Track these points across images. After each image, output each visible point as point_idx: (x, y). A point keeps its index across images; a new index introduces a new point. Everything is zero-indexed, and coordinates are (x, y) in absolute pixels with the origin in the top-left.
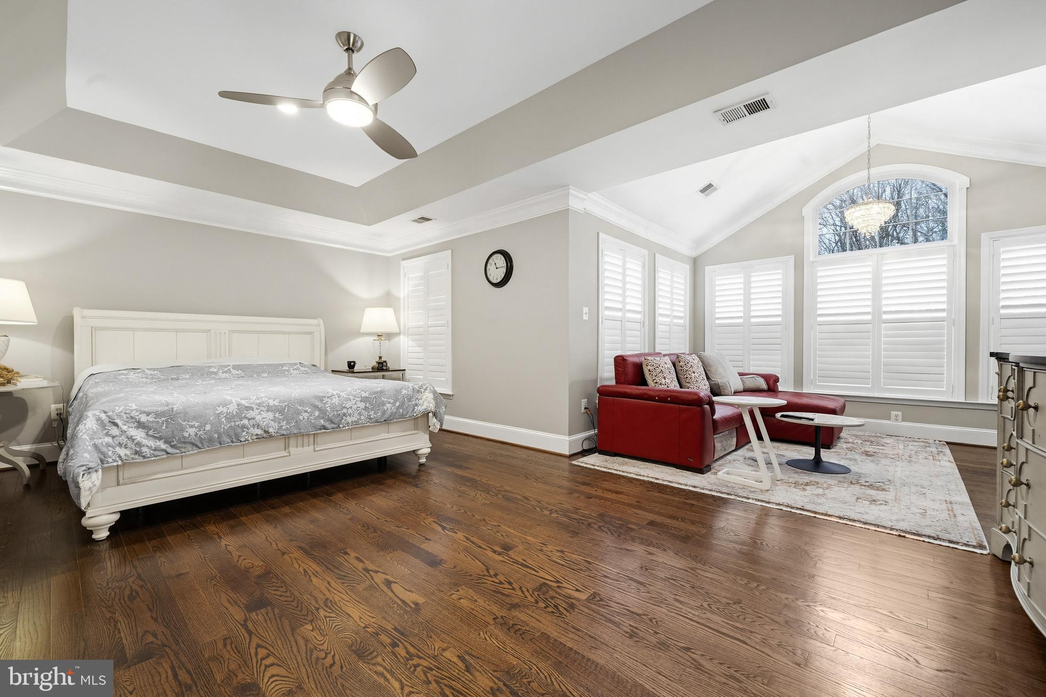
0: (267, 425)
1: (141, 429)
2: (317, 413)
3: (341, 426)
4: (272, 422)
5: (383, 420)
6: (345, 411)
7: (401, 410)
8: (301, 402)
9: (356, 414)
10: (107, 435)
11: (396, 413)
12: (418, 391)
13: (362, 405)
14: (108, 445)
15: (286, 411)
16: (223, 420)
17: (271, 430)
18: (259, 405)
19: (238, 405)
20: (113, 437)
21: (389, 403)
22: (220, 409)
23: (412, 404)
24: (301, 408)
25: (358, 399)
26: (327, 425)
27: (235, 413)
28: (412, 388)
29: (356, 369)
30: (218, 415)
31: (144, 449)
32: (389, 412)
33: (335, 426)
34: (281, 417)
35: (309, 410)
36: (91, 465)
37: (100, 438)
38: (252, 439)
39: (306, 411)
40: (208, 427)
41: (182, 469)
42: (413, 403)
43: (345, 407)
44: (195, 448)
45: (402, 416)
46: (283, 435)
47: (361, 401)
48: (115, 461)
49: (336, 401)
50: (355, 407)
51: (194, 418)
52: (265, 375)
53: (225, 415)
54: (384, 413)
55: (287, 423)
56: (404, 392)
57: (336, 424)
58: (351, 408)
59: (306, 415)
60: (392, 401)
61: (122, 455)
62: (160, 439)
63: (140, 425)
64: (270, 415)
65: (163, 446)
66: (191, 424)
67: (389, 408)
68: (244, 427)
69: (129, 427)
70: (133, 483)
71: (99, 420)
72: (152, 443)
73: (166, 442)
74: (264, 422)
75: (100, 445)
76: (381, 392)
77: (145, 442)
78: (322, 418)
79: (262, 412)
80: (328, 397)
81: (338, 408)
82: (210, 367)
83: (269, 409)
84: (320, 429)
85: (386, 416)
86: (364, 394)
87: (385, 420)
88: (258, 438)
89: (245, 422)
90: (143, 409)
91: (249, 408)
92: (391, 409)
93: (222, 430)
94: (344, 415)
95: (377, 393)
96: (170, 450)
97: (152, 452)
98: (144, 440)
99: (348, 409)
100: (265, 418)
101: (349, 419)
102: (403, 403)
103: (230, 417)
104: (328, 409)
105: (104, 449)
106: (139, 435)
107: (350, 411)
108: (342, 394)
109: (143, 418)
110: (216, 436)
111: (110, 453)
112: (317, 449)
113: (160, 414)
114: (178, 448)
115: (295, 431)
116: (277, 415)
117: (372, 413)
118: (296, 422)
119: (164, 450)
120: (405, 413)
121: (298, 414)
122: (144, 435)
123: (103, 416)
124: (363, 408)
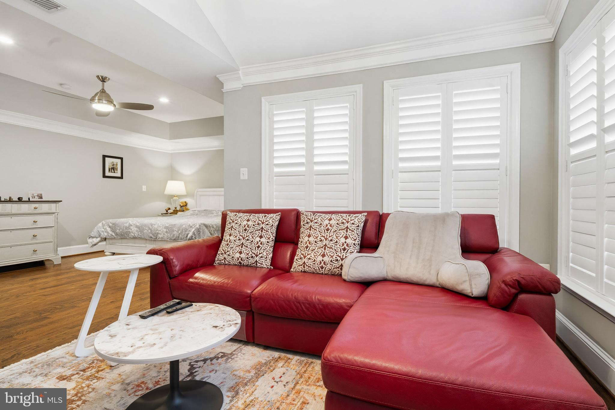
2: (150, 231)
3: (157, 238)
4: (136, 232)
5: (173, 239)
6: (158, 231)
8: (145, 225)
9: (162, 234)
10: (103, 228)
11: (179, 237)
12: (191, 227)
13: (165, 230)
14: (102, 231)
15: (140, 228)
17: (135, 235)
18: (134, 224)
20: (105, 229)
21: (176, 231)
22: (125, 225)
23: (186, 233)
24: (145, 228)
26: (152, 236)
27: (128, 227)
30: (124, 226)
31: (109, 234)
32: (176, 235)
35: (147, 229)
37: (101, 229)
40: (121, 230)
41: (122, 243)
43: (158, 230)
44: (120, 237)
46: (139, 238)
47: (164, 228)
48: (103, 236)
49: (156, 226)
50: (161, 230)
51: (119, 227)
54: (174, 235)
55: (141, 233)
56: (184, 226)
57: (155, 237)
59: (146, 231)
61: (105, 235)
62: (113, 232)
63: (110, 227)
64: (136, 229)
65: (113, 235)
67: (176, 233)
68: (130, 232)
69: (107, 227)
72: (111, 233)
74: (134, 231)
75: (100, 231)
76: (175, 225)
77: (109, 232)
78: (151, 233)
79: (135, 227)
80: (154, 225)
83: (137, 227)
88: (133, 237)
89: (130, 230)
90: (111, 222)
91: (131, 225)
93: (124, 232)
94: (158, 233)
95: (172, 225)
96: (115, 236)
100: (134, 229)
101: (160, 236)
102: (182, 232)
103: (126, 228)
104: (153, 229)
105: (101, 232)
106: (109, 229)
107: (160, 232)
108: (159, 224)
109: (110, 225)
110: (123, 234)
113: (113, 224)
114: (116, 236)
115: (143, 237)
116: (138, 229)
117: (169, 234)
118: (143, 233)
119: (113, 236)
120: (183, 237)
121: (144, 230)
122: (110, 230)
123: (104, 223)
124: (165, 232)
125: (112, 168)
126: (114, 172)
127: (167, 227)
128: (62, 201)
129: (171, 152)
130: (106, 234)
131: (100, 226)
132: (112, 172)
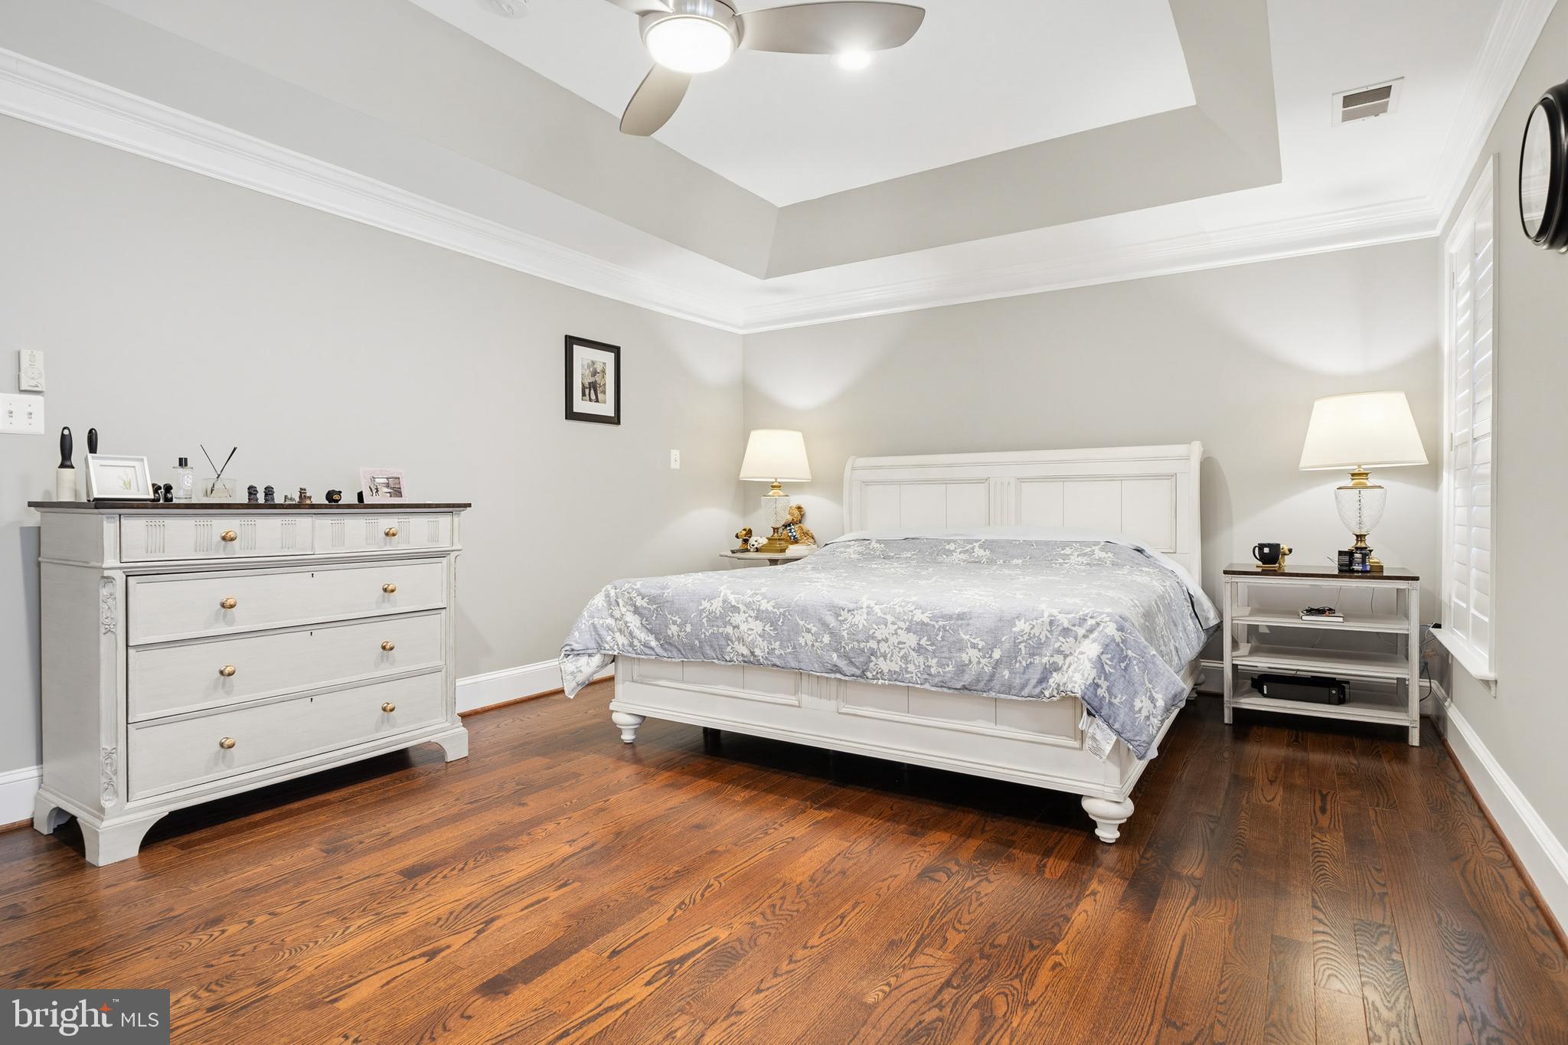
0: (753, 641)
1: (636, 616)
2: (826, 639)
3: (869, 675)
4: (760, 639)
5: (959, 686)
6: (873, 644)
7: (1006, 673)
8: (804, 612)
9: (897, 658)
10: (612, 616)
11: (992, 677)
12: (1066, 632)
13: (911, 640)
14: (609, 629)
15: (780, 623)
16: (704, 621)
17: (758, 652)
18: (748, 605)
19: (725, 601)
20: (616, 619)
21: (974, 646)
22: (705, 604)
23: (1042, 664)
24: (802, 623)
25: (902, 625)
26: (842, 664)
27: (718, 614)
28: (1046, 620)
30: (701, 611)
31: (636, 642)
32: (974, 669)
33: (858, 672)
34: (771, 633)
35: (814, 630)
36: (576, 646)
37: (603, 618)
38: (738, 660)
39: (809, 631)
40: (688, 628)
41: (683, 681)
42: (1045, 660)
43: (873, 638)
44: (680, 655)
45: (1008, 689)
46: (774, 665)
47: (908, 630)
49: (860, 619)
50: (894, 640)
51: (677, 612)
53: (707, 613)
54: (962, 668)
55: (781, 646)
56: (1021, 626)
57: (857, 668)
58: (886, 640)
59: (809, 637)
60: (981, 644)
61: (620, 644)
62: (651, 631)
63: (637, 611)
64: (758, 626)
65: (653, 643)
66: (674, 619)
67: (974, 660)
68: (728, 638)
69: (627, 610)
70: (642, 683)
71: (608, 596)
72: (642, 635)
73: (657, 639)
74: (749, 635)
75: (598, 626)
76: (961, 616)
77: (637, 632)
78: (836, 650)
79: (749, 619)
80: (849, 611)
81: (861, 637)
82: (949, 542)
83: (760, 615)
84: (832, 671)
85: (967, 679)
86: (919, 617)
87: (964, 688)
88: (745, 662)
89: (729, 630)
90: (643, 591)
91: (735, 609)
92: (979, 663)
93: (703, 636)
94: (873, 653)
95: (950, 617)
96: (659, 650)
97: (642, 647)
98: (636, 630)
99: (879, 642)
100: (750, 628)
101: (884, 666)
102: (1012, 656)
103: (712, 619)
104: (845, 633)
105: (603, 633)
106: (634, 621)
107: (884, 647)
108: (877, 609)
109: (639, 602)
110: (697, 642)
111: (609, 638)
112: (844, 710)
113: (652, 600)
114: (665, 650)
115: (794, 664)
116: (767, 628)
117: (933, 662)
118: (794, 647)
119: (652, 649)
120: (1017, 681)
121: (797, 633)
122: (638, 624)
123: (612, 593)
124: (913, 647)
127: (923, 623)
128: (469, 505)
129: (742, 332)
130: (621, 640)
131: (600, 605)
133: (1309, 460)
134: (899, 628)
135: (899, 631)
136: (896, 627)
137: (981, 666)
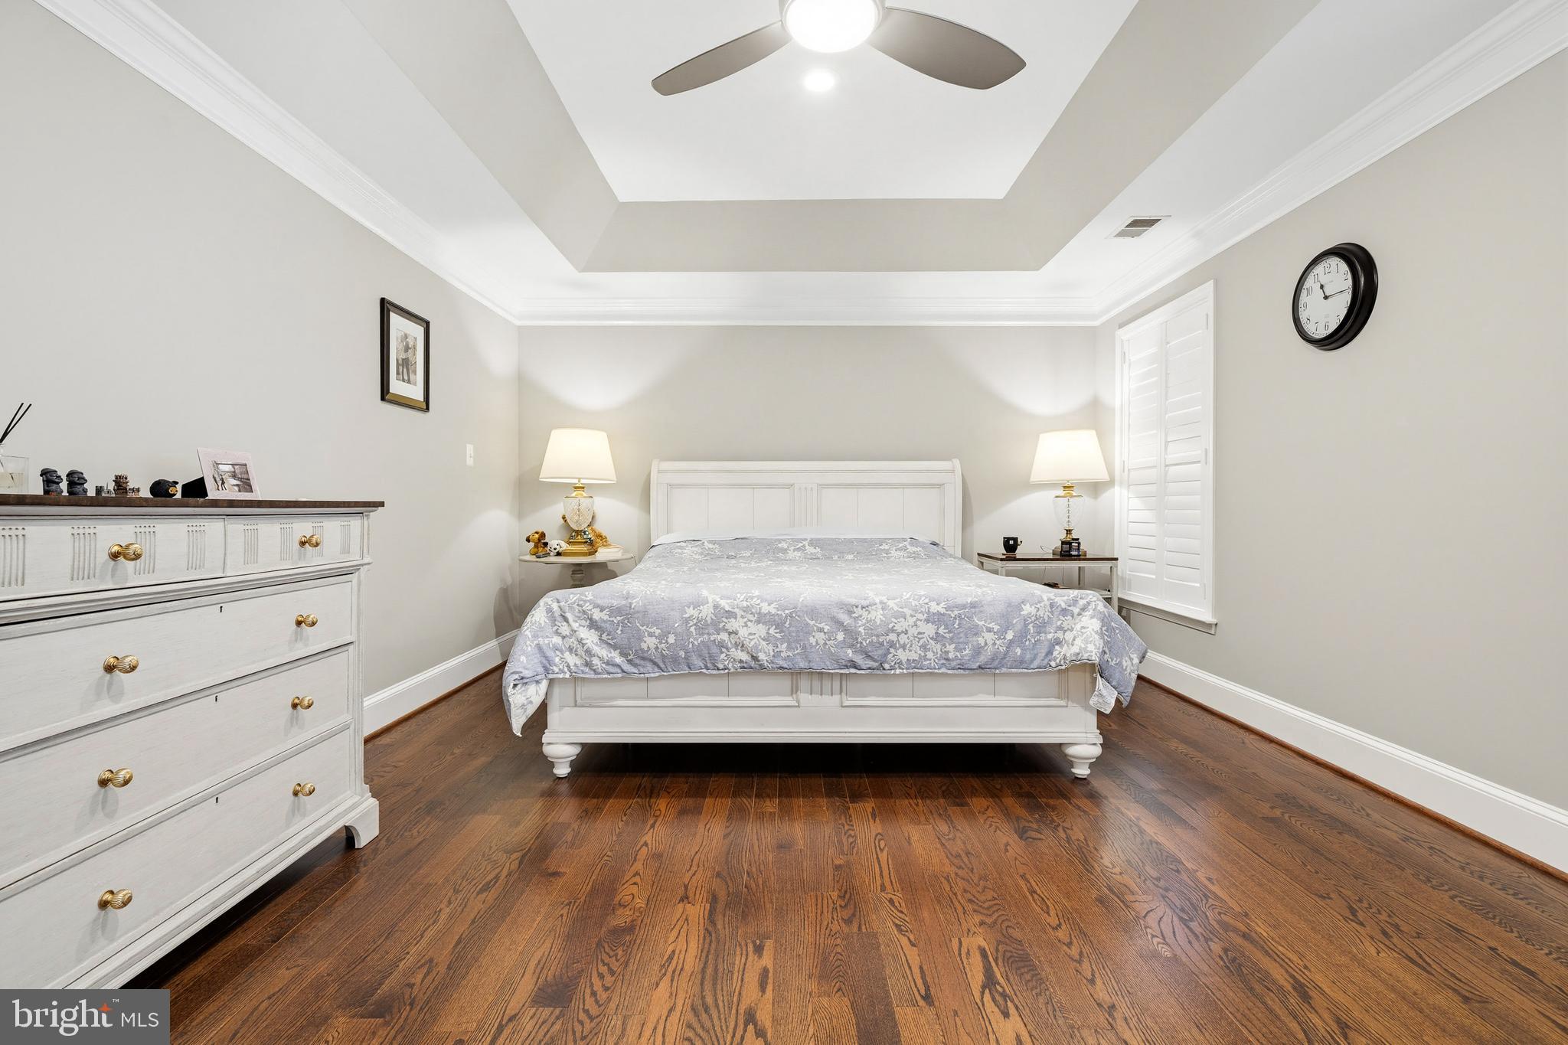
0: (756, 646)
1: (593, 630)
2: (840, 636)
3: (887, 666)
4: (764, 643)
5: (975, 666)
6: (892, 637)
7: (1018, 651)
8: (813, 612)
9: (916, 647)
10: (557, 633)
11: (1006, 654)
12: (1065, 611)
13: (929, 630)
14: (556, 648)
15: (787, 625)
16: (692, 629)
17: (762, 656)
18: (746, 610)
19: (716, 607)
20: (564, 638)
21: (989, 630)
22: (690, 612)
23: (1048, 640)
24: (812, 623)
25: (920, 616)
26: (859, 659)
27: (709, 621)
28: (1048, 603)
29: (1020, 552)
30: (687, 621)
31: (596, 661)
32: (989, 650)
33: (875, 665)
34: (778, 636)
35: (826, 629)
36: (527, 673)
37: (547, 637)
38: (734, 668)
39: (821, 630)
40: (671, 639)
41: (648, 697)
42: (1050, 636)
43: (893, 630)
44: (656, 670)
45: (1021, 663)
46: (781, 668)
47: (927, 621)
48: (562, 671)
49: (877, 615)
50: (913, 631)
51: (655, 623)
52: (851, 557)
53: (695, 621)
54: (978, 651)
55: (789, 648)
56: (1027, 609)
57: (875, 661)
58: (906, 632)
59: (820, 636)
60: (996, 628)
61: (572, 665)
62: (615, 647)
63: (593, 625)
64: (761, 630)
65: (618, 660)
66: (650, 630)
67: (990, 642)
68: (721, 645)
69: (580, 625)
70: (590, 706)
71: (550, 611)
72: (604, 652)
73: (623, 654)
74: (751, 640)
75: (545, 647)
76: (973, 605)
77: (596, 649)
78: (851, 646)
79: (749, 623)
80: (863, 608)
81: (880, 630)
82: (780, 541)
83: (762, 619)
84: (847, 667)
85: (982, 659)
86: (935, 608)
87: (980, 667)
88: (743, 668)
89: (724, 636)
90: (599, 602)
91: (730, 615)
92: (994, 644)
93: (691, 646)
94: (892, 644)
95: (964, 607)
96: (627, 667)
97: (604, 665)
98: (595, 647)
99: (898, 634)
100: (753, 634)
101: (903, 656)
102: (1022, 636)
103: (702, 626)
104: (861, 629)
105: (550, 653)
106: (590, 637)
107: (903, 639)
108: (891, 603)
109: (597, 615)
110: (682, 654)
111: (557, 660)
112: (846, 703)
113: (615, 611)
114: (635, 665)
115: (802, 665)
116: (772, 631)
117: (951, 648)
118: (804, 647)
119: (619, 666)
120: (1028, 656)
121: (809, 633)
122: (596, 639)
123: (555, 606)
124: (931, 636)
125: (403, 359)
126: (409, 382)
127: (939, 614)
128: (382, 504)
130: (572, 660)
131: (542, 622)
132: (403, 380)
133: (1035, 478)
134: (918, 619)
135: (919, 623)
136: (915, 619)
137: (996, 647)
